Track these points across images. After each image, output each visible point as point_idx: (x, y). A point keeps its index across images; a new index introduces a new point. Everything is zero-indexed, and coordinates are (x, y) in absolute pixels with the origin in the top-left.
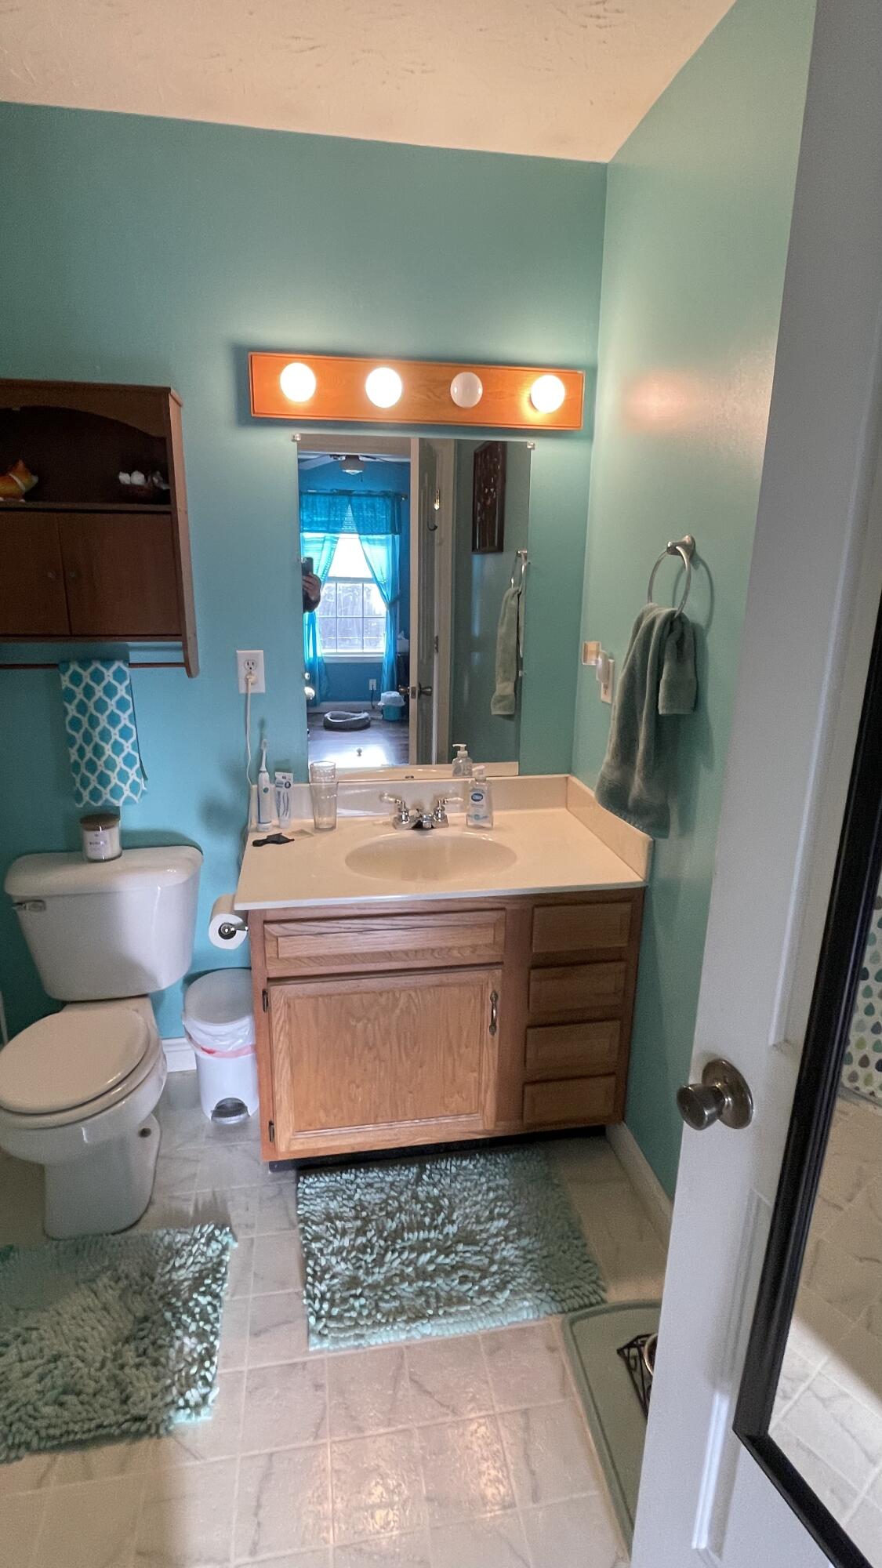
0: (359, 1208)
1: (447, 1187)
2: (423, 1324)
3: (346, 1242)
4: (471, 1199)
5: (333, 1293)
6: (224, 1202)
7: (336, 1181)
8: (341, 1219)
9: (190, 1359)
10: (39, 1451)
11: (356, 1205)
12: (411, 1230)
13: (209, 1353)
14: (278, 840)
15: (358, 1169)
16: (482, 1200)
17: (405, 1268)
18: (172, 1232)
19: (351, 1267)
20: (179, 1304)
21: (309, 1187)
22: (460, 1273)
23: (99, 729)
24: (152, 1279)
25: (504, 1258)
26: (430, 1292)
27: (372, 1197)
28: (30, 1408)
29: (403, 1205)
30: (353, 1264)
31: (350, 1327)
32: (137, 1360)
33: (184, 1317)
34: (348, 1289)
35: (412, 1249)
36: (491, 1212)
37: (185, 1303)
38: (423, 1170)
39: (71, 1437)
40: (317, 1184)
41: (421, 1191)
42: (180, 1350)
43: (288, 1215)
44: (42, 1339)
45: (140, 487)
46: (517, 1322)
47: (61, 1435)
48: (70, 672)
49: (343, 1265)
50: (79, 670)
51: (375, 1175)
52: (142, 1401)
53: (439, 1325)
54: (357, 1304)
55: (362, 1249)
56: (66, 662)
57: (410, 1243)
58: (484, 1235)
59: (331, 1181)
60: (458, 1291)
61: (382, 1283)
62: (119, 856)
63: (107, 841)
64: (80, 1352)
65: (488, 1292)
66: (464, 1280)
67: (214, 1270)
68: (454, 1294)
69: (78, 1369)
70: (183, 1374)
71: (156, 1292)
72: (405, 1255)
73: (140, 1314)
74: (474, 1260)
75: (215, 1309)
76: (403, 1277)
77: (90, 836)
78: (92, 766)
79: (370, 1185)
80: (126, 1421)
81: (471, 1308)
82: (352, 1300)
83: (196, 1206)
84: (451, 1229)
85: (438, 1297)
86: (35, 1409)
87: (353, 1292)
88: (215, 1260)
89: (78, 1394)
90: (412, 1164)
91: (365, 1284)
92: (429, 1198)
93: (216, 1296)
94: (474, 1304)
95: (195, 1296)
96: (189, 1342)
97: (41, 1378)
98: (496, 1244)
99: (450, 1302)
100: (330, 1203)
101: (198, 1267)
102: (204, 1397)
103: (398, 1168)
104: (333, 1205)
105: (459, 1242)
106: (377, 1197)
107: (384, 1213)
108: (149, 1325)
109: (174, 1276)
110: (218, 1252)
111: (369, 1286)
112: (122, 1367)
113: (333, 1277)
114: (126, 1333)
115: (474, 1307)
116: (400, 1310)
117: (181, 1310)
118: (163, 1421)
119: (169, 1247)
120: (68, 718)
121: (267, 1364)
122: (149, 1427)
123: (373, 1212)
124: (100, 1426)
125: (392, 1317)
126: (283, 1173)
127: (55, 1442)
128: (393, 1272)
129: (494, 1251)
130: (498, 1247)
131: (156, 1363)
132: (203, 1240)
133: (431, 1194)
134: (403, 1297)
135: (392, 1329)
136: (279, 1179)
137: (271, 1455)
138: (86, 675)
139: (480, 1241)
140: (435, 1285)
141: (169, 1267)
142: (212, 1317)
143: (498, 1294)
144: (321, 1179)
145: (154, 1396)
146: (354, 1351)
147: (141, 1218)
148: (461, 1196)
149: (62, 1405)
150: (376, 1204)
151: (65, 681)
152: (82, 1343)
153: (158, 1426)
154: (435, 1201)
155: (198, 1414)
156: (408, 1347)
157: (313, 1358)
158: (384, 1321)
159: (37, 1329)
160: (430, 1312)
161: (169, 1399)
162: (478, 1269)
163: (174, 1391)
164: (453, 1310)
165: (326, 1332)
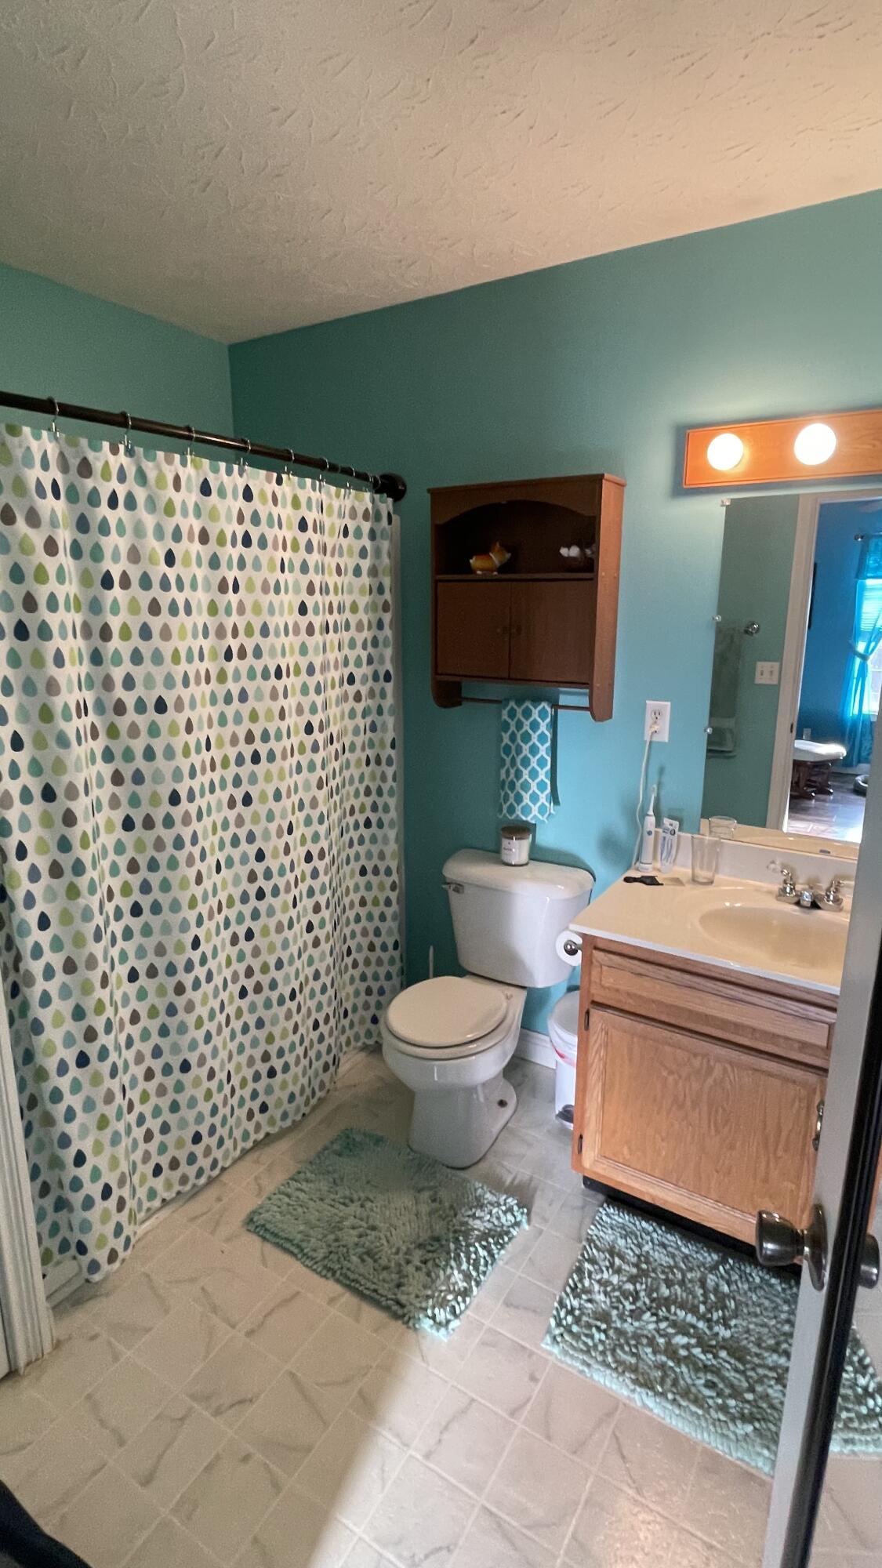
0: (643, 1259)
1: (742, 1292)
2: (647, 1394)
3: (615, 1279)
4: (762, 1318)
5: (583, 1314)
6: (535, 1189)
7: (635, 1224)
8: (622, 1258)
9: (452, 1288)
10: (338, 1281)
11: (641, 1255)
12: (682, 1306)
13: (466, 1293)
14: (651, 881)
15: (660, 1225)
16: (774, 1326)
17: (657, 1336)
18: (485, 1188)
19: (608, 1303)
20: (464, 1244)
21: (607, 1215)
22: (709, 1377)
23: (521, 756)
24: (455, 1215)
25: (767, 1395)
26: (669, 1373)
27: (660, 1257)
28: (345, 1250)
29: (687, 1281)
30: (612, 1302)
31: (581, 1350)
32: (419, 1264)
33: (462, 1255)
34: (597, 1319)
35: (674, 1324)
36: (778, 1344)
37: (468, 1245)
38: (724, 1261)
39: (357, 1286)
40: (616, 1217)
41: (711, 1279)
42: (449, 1277)
43: (580, 1229)
44: (372, 1210)
45: (574, 559)
46: (748, 1463)
47: (353, 1281)
48: (508, 708)
49: (602, 1297)
50: (515, 707)
51: (672, 1239)
52: (408, 1294)
53: (664, 1407)
54: (597, 1336)
55: (625, 1294)
56: (507, 700)
57: (674, 1318)
58: (756, 1360)
59: (630, 1222)
60: (699, 1391)
61: (630, 1335)
62: (527, 864)
63: (518, 850)
64: (389, 1234)
65: (731, 1413)
66: (710, 1385)
67: (499, 1236)
68: (693, 1390)
69: (382, 1245)
70: (443, 1294)
71: (454, 1226)
72: (663, 1325)
73: (436, 1234)
74: (731, 1375)
75: (486, 1265)
76: (652, 1342)
77: (505, 842)
78: (512, 786)
79: (664, 1246)
80: (392, 1300)
81: (703, 1416)
82: (594, 1330)
83: (514, 1179)
84: (725, 1333)
85: (675, 1383)
86: (348, 1252)
87: (599, 1323)
88: (505, 1228)
89: (375, 1261)
90: (717, 1251)
91: (613, 1325)
92: (716, 1289)
93: (492, 1255)
94: (709, 1414)
95: (477, 1245)
96: (457, 1276)
97: (360, 1236)
98: (766, 1376)
99: (686, 1394)
100: (619, 1239)
101: (489, 1226)
102: (448, 1322)
103: (700, 1246)
104: (621, 1242)
105: (723, 1348)
106: (666, 1260)
107: (663, 1277)
108: (436, 1245)
109: (471, 1221)
110: (509, 1223)
111: (616, 1329)
112: (408, 1262)
113: (590, 1301)
114: (421, 1240)
115: (707, 1416)
116: (633, 1368)
117: (464, 1249)
118: (414, 1317)
119: (478, 1199)
120: (503, 745)
121: (505, 1333)
122: (404, 1315)
123: (654, 1271)
124: (375, 1291)
125: (621, 1368)
126: (593, 1193)
127: (348, 1282)
128: (645, 1332)
129: (761, 1380)
130: (766, 1380)
131: (428, 1274)
132: (504, 1208)
133: (721, 1288)
134: (643, 1360)
135: (618, 1378)
136: (587, 1196)
137: (473, 1400)
138: (519, 711)
139: (749, 1362)
140: (678, 1370)
141: (470, 1213)
142: (482, 1268)
143: (739, 1423)
144: (621, 1214)
145: (417, 1296)
146: (575, 1372)
147: (469, 1167)
148: (752, 1310)
149: (363, 1261)
150: (662, 1265)
151: (505, 715)
152: (393, 1230)
153: (410, 1318)
154: (722, 1298)
155: (438, 1330)
156: (625, 1405)
157: (539, 1352)
158: (613, 1365)
159: (372, 1202)
160: (660, 1389)
161: (424, 1305)
162: (732, 1386)
163: (430, 1302)
164: (684, 1403)
165: (559, 1339)
